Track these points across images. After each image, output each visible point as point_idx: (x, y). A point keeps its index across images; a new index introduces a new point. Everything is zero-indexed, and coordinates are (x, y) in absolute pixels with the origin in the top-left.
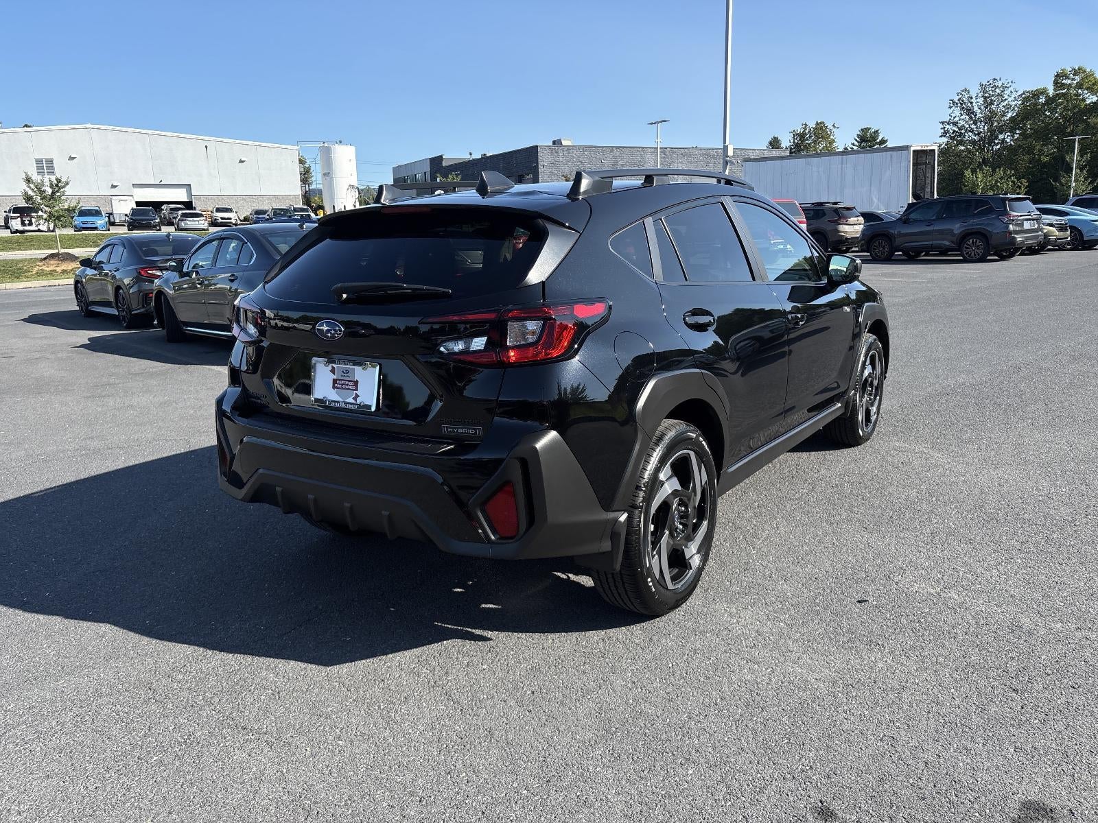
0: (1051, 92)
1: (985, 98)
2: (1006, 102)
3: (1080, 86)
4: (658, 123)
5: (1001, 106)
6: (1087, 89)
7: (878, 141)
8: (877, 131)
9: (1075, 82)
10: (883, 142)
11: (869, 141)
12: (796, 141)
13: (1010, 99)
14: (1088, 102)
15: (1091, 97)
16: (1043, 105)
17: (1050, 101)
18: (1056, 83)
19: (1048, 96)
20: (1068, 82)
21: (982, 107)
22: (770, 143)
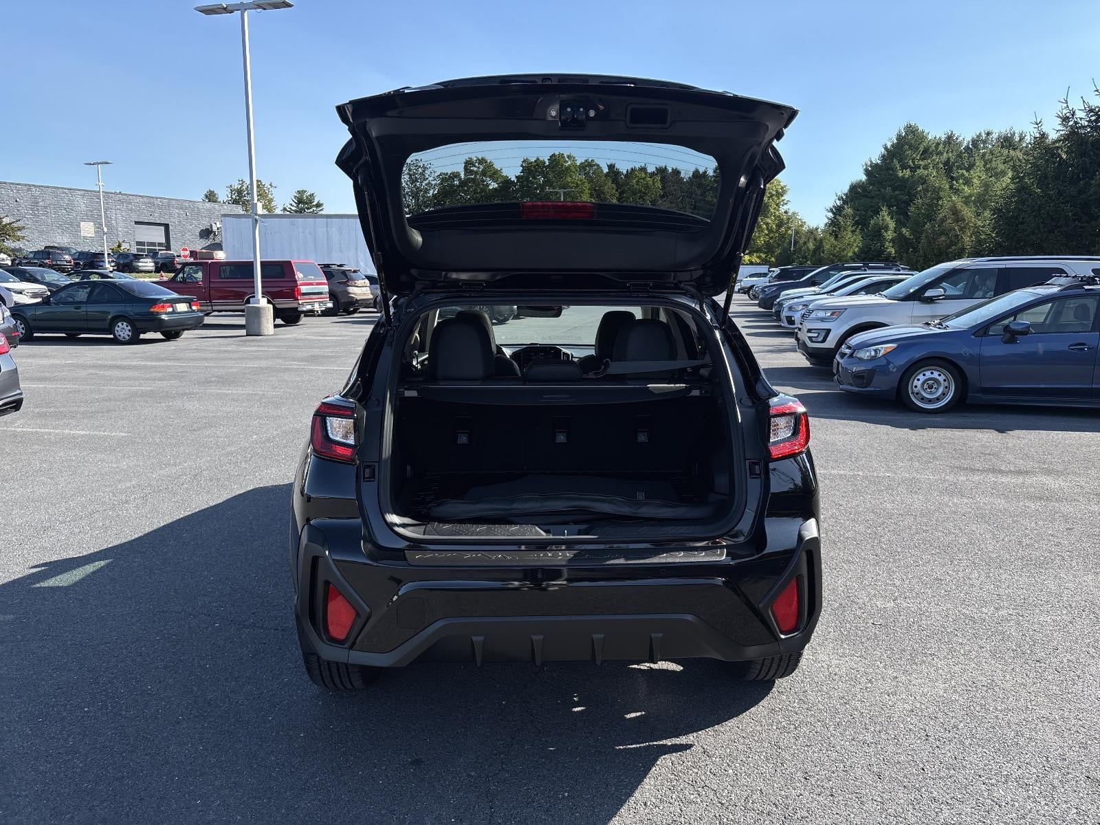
0: (462, 176)
1: (411, 175)
2: (427, 181)
3: (484, 173)
4: (98, 164)
5: (424, 184)
6: (490, 177)
7: (314, 204)
8: (313, 194)
9: (480, 170)
10: (318, 205)
11: (306, 203)
12: (234, 197)
13: (431, 179)
14: (491, 187)
15: (493, 183)
16: (458, 186)
17: (463, 183)
18: (466, 169)
19: (460, 179)
20: (475, 169)
21: (408, 183)
22: (206, 196)
